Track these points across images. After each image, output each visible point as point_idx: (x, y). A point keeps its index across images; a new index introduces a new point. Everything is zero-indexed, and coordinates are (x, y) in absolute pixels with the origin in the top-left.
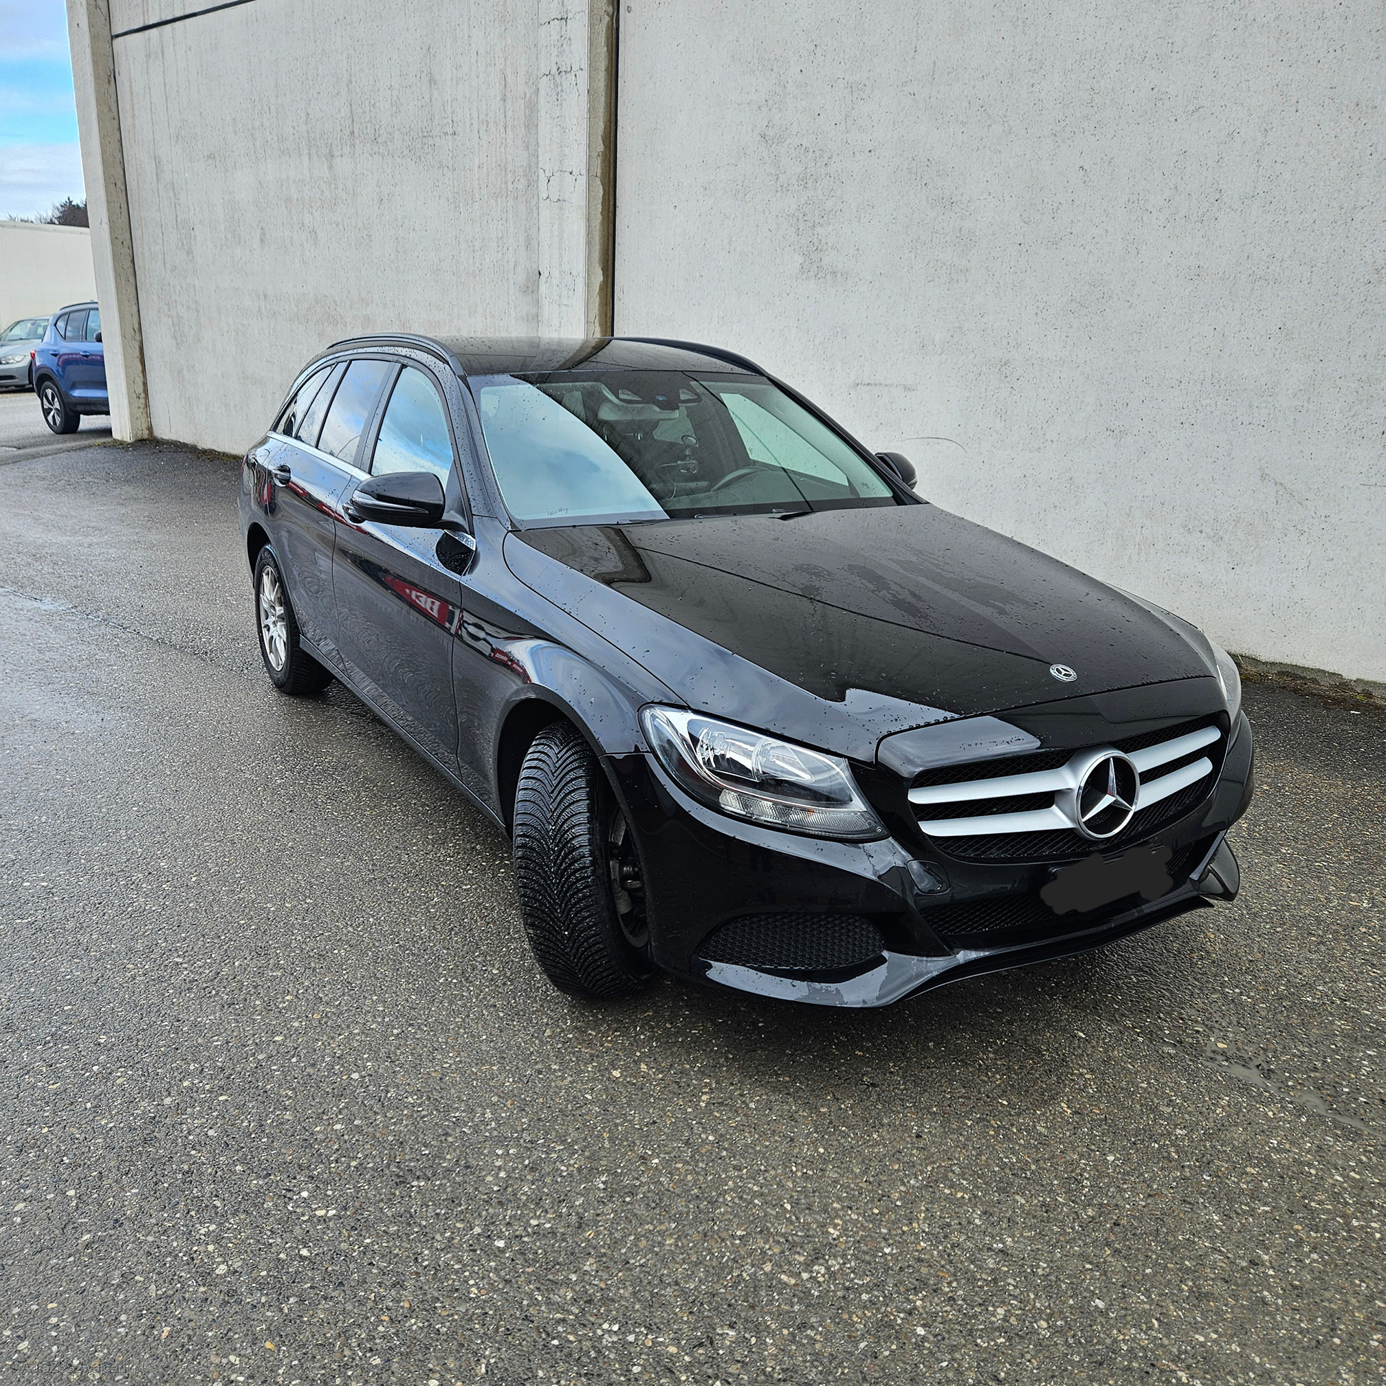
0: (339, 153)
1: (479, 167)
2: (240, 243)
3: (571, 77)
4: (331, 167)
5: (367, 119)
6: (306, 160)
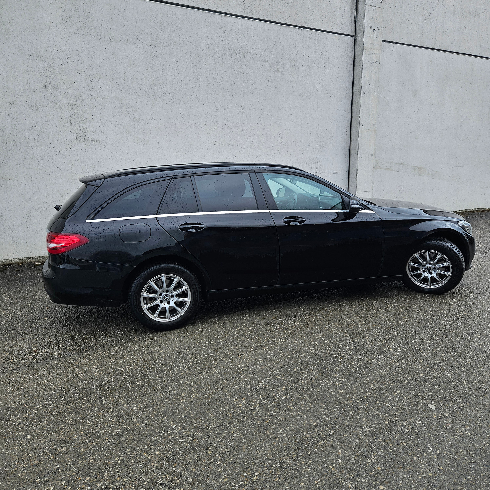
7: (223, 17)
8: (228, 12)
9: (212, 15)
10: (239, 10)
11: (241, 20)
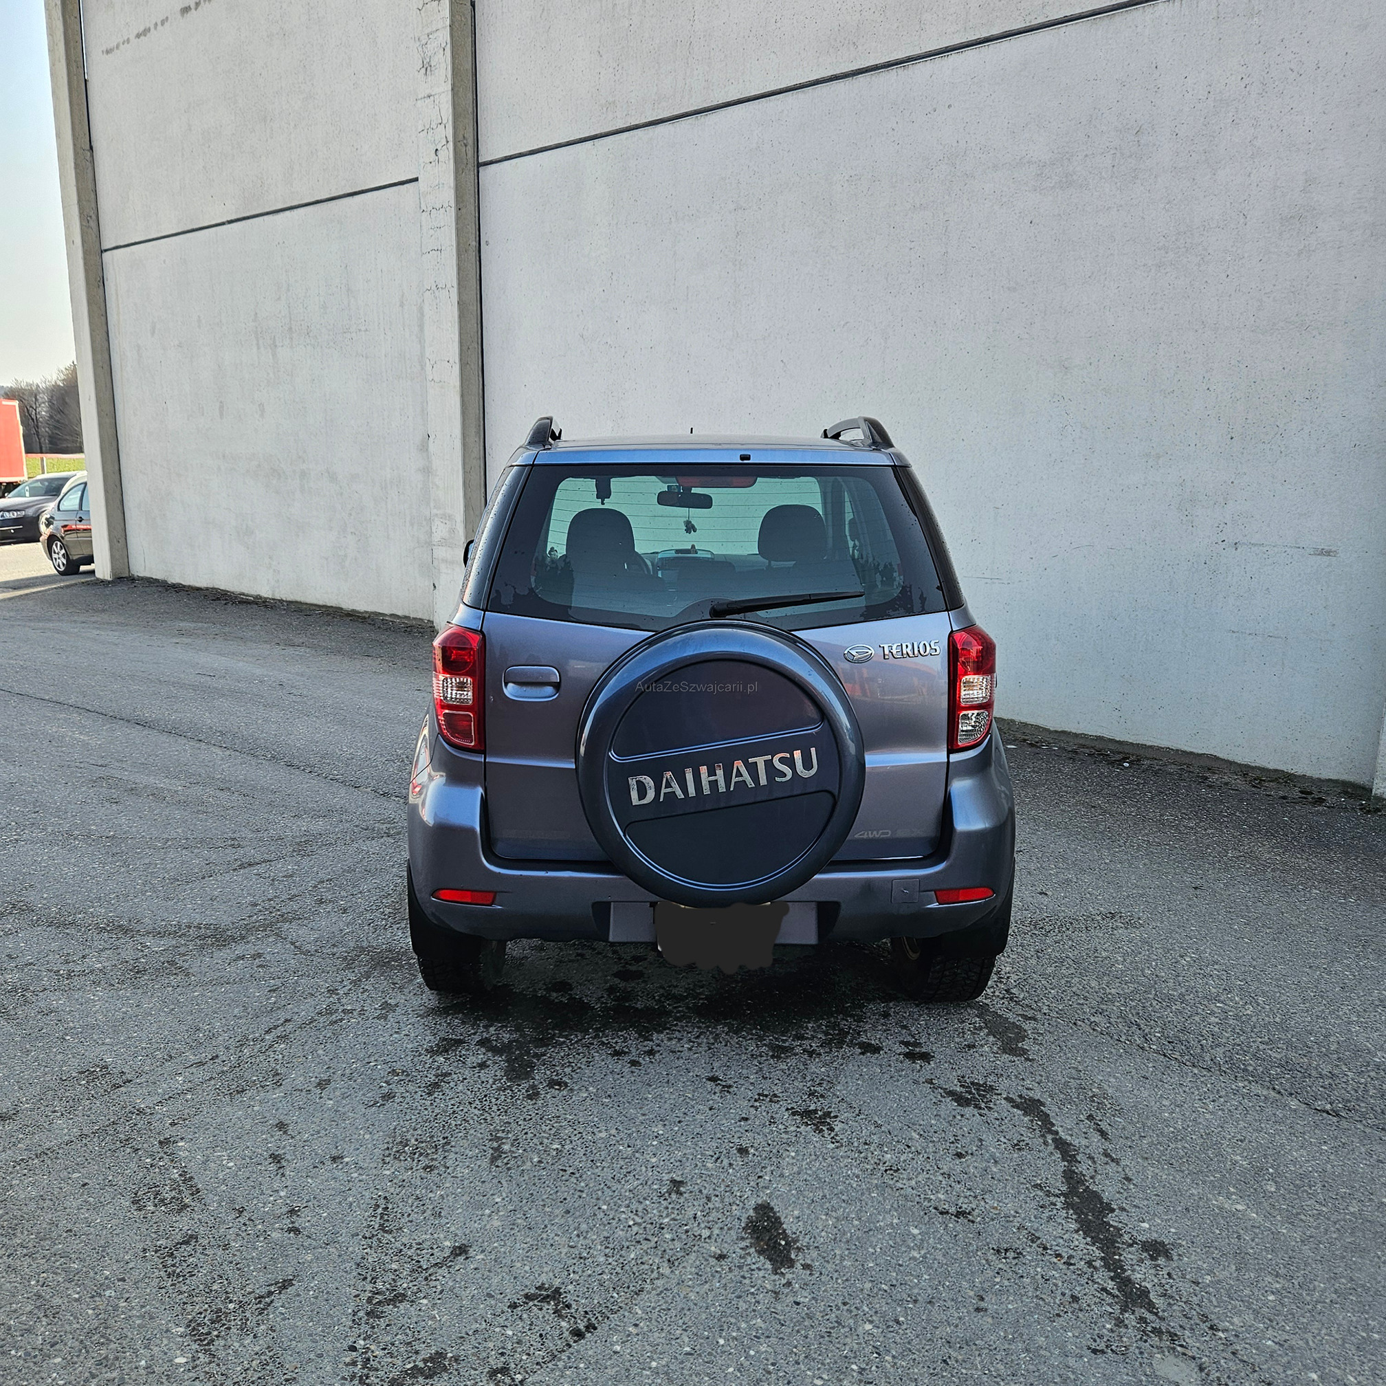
0: (281, 344)
1: (386, 355)
2: (203, 415)
3: (445, 292)
4: (274, 355)
5: (302, 318)
6: (255, 349)
7: (899, 73)
8: (917, 52)
9: (873, 78)
10: (948, 30)
11: (954, 57)
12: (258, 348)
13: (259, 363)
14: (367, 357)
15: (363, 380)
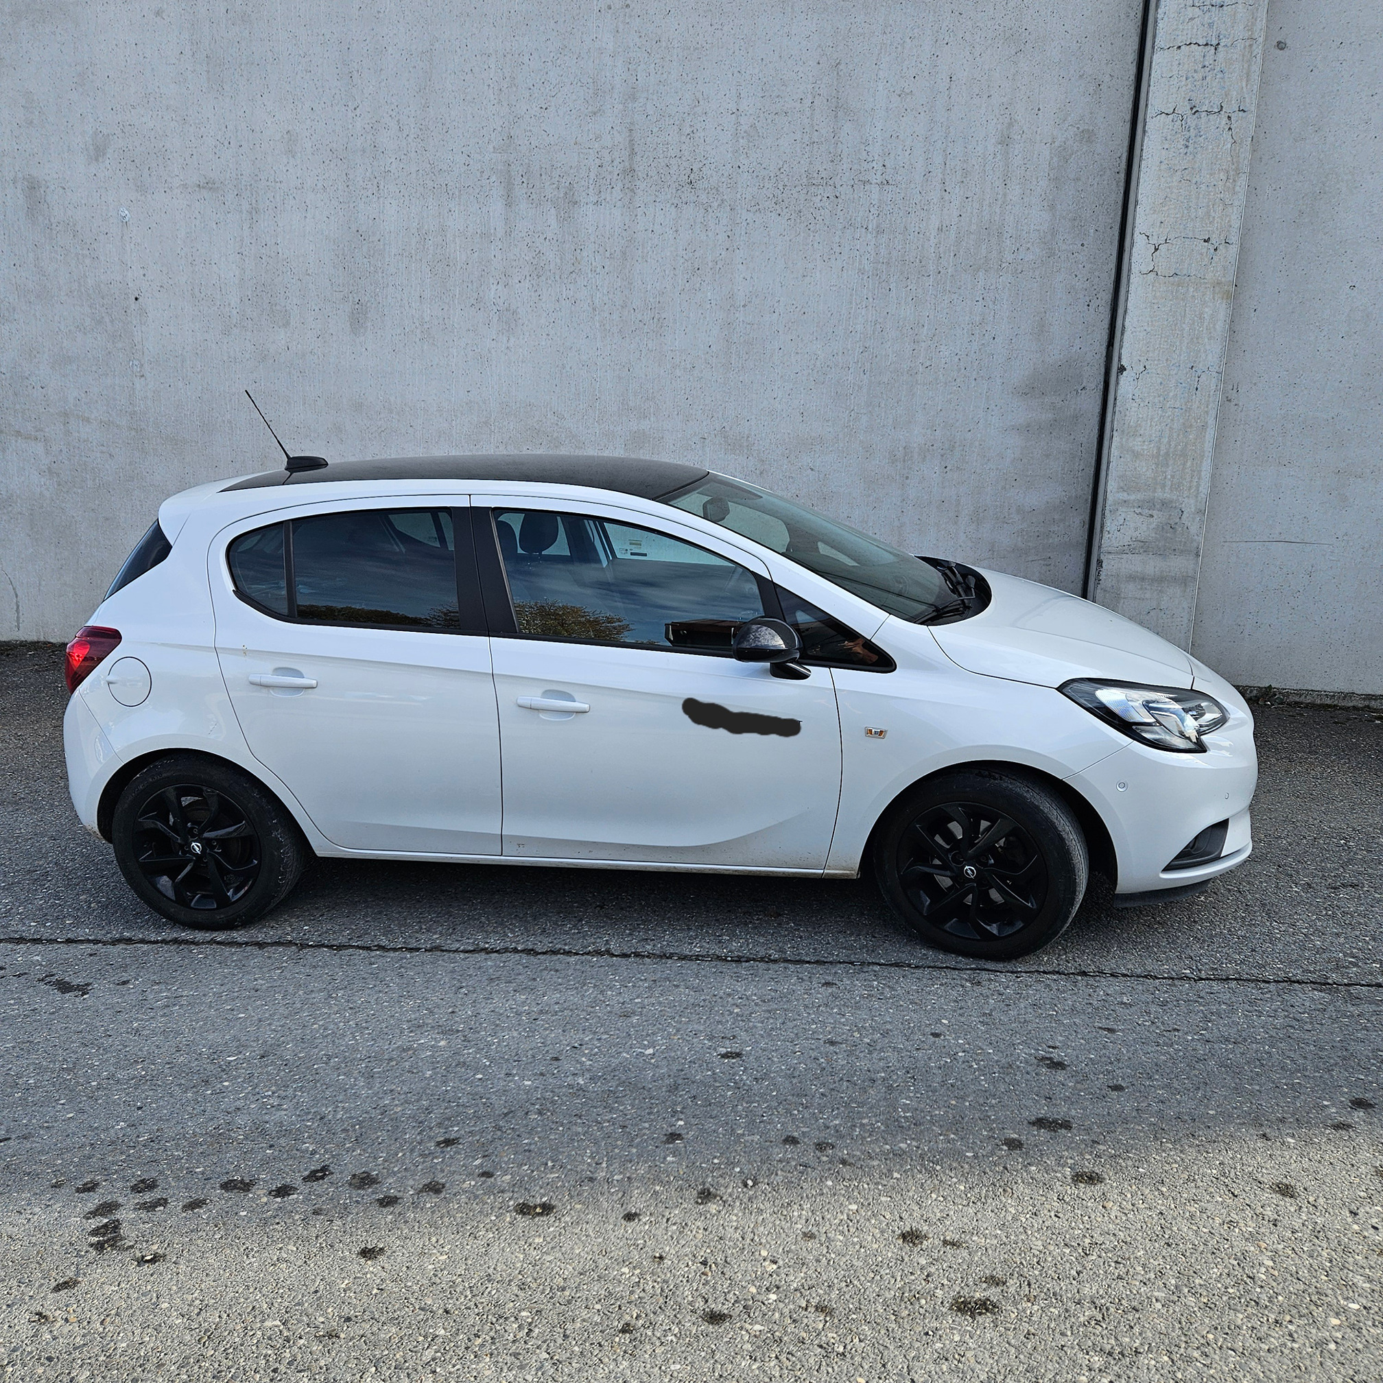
0: (592, 199)
1: (940, 230)
6: (497, 207)
12: (508, 205)
13: (509, 233)
14: (880, 231)
15: (861, 271)
